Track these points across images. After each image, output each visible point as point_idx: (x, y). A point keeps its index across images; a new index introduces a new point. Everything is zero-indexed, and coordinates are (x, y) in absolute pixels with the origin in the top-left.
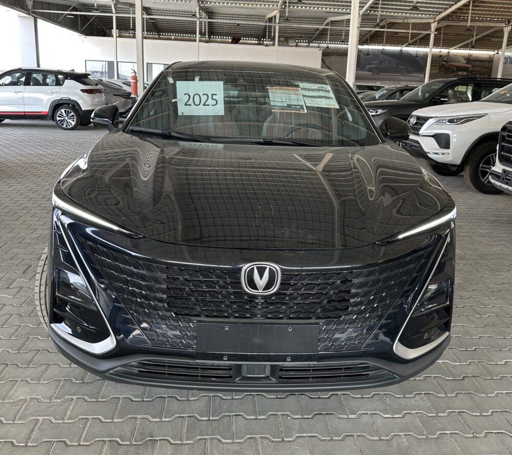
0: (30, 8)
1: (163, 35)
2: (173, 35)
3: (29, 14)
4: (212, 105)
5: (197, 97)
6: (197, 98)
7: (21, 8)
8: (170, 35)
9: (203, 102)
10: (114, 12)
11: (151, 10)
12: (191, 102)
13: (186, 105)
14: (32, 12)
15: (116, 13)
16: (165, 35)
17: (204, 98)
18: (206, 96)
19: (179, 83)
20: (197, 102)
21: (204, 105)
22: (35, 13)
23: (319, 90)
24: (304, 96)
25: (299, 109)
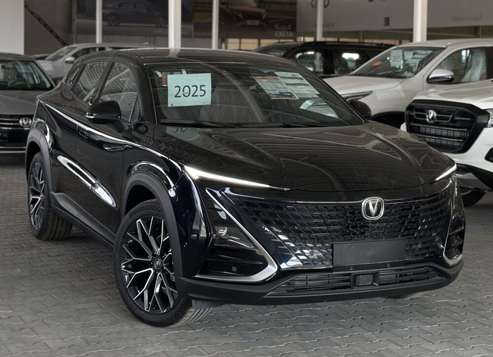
4: (201, 96)
5: (187, 88)
9: (192, 93)
12: (181, 93)
13: (176, 96)
18: (195, 88)
20: (186, 93)
21: (193, 96)
23: (293, 78)
24: (286, 84)
25: (290, 96)
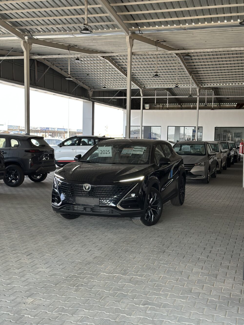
0: (91, 96)
1: (184, 105)
2: (192, 105)
3: (90, 100)
4: (108, 154)
6: (104, 151)
7: (85, 97)
8: (190, 105)
9: (106, 153)
10: (142, 95)
11: (173, 89)
12: (102, 153)
13: (101, 154)
14: (92, 99)
15: (144, 96)
16: (186, 105)
17: (106, 152)
18: (106, 151)
19: (99, 147)
20: (104, 153)
21: (106, 154)
22: (94, 99)
23: (140, 149)
24: (134, 151)
25: (129, 155)
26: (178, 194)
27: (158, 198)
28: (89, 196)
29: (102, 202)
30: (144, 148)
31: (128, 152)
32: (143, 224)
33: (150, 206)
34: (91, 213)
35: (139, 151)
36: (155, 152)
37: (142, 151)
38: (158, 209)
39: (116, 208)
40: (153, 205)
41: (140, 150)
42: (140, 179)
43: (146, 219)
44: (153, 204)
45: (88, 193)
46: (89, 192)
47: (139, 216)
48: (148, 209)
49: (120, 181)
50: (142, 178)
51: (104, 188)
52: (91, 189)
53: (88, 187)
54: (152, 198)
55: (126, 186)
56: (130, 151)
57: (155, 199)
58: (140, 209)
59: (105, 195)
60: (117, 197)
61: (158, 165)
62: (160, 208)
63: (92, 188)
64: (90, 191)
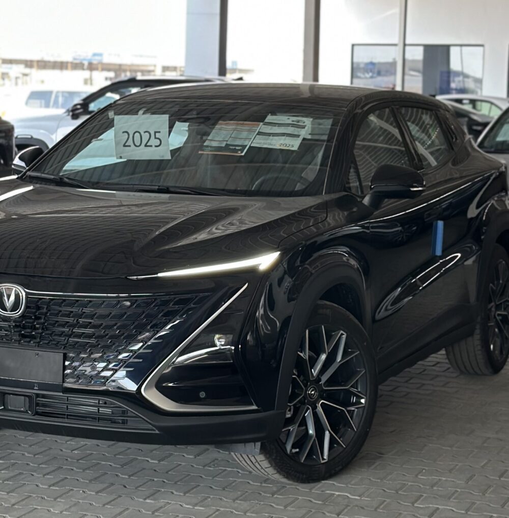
4: (156, 146)
5: (137, 135)
9: (144, 143)
12: (130, 142)
13: (125, 146)
17: (146, 137)
18: (148, 135)
19: (117, 118)
20: (138, 142)
21: (146, 146)
23: (288, 125)
24: (259, 133)
25: (236, 151)
26: (478, 327)
27: (352, 353)
28: (17, 338)
29: (75, 368)
30: (308, 121)
31: (236, 138)
32: (278, 472)
33: (315, 389)
34: (29, 418)
35: (283, 134)
36: (355, 140)
37: (298, 136)
38: (353, 404)
39: (136, 399)
40: (329, 382)
41: (290, 130)
42: (260, 264)
43: (294, 451)
44: (331, 381)
45: (16, 326)
46: (19, 324)
47: (254, 441)
48: (302, 402)
49: (160, 275)
50: (265, 261)
51: (85, 305)
52: (27, 307)
53: (12, 298)
54: (325, 352)
55: (189, 296)
56: (244, 134)
57: (339, 358)
58: (254, 407)
59: (89, 336)
60: (141, 351)
61: (363, 198)
62: (363, 401)
63: (32, 304)
64: (23, 316)
